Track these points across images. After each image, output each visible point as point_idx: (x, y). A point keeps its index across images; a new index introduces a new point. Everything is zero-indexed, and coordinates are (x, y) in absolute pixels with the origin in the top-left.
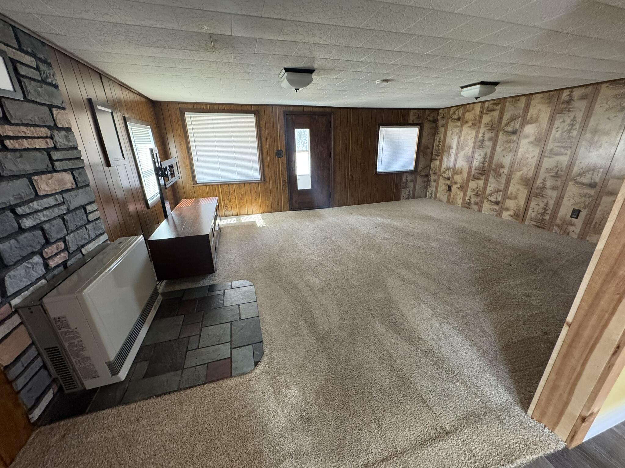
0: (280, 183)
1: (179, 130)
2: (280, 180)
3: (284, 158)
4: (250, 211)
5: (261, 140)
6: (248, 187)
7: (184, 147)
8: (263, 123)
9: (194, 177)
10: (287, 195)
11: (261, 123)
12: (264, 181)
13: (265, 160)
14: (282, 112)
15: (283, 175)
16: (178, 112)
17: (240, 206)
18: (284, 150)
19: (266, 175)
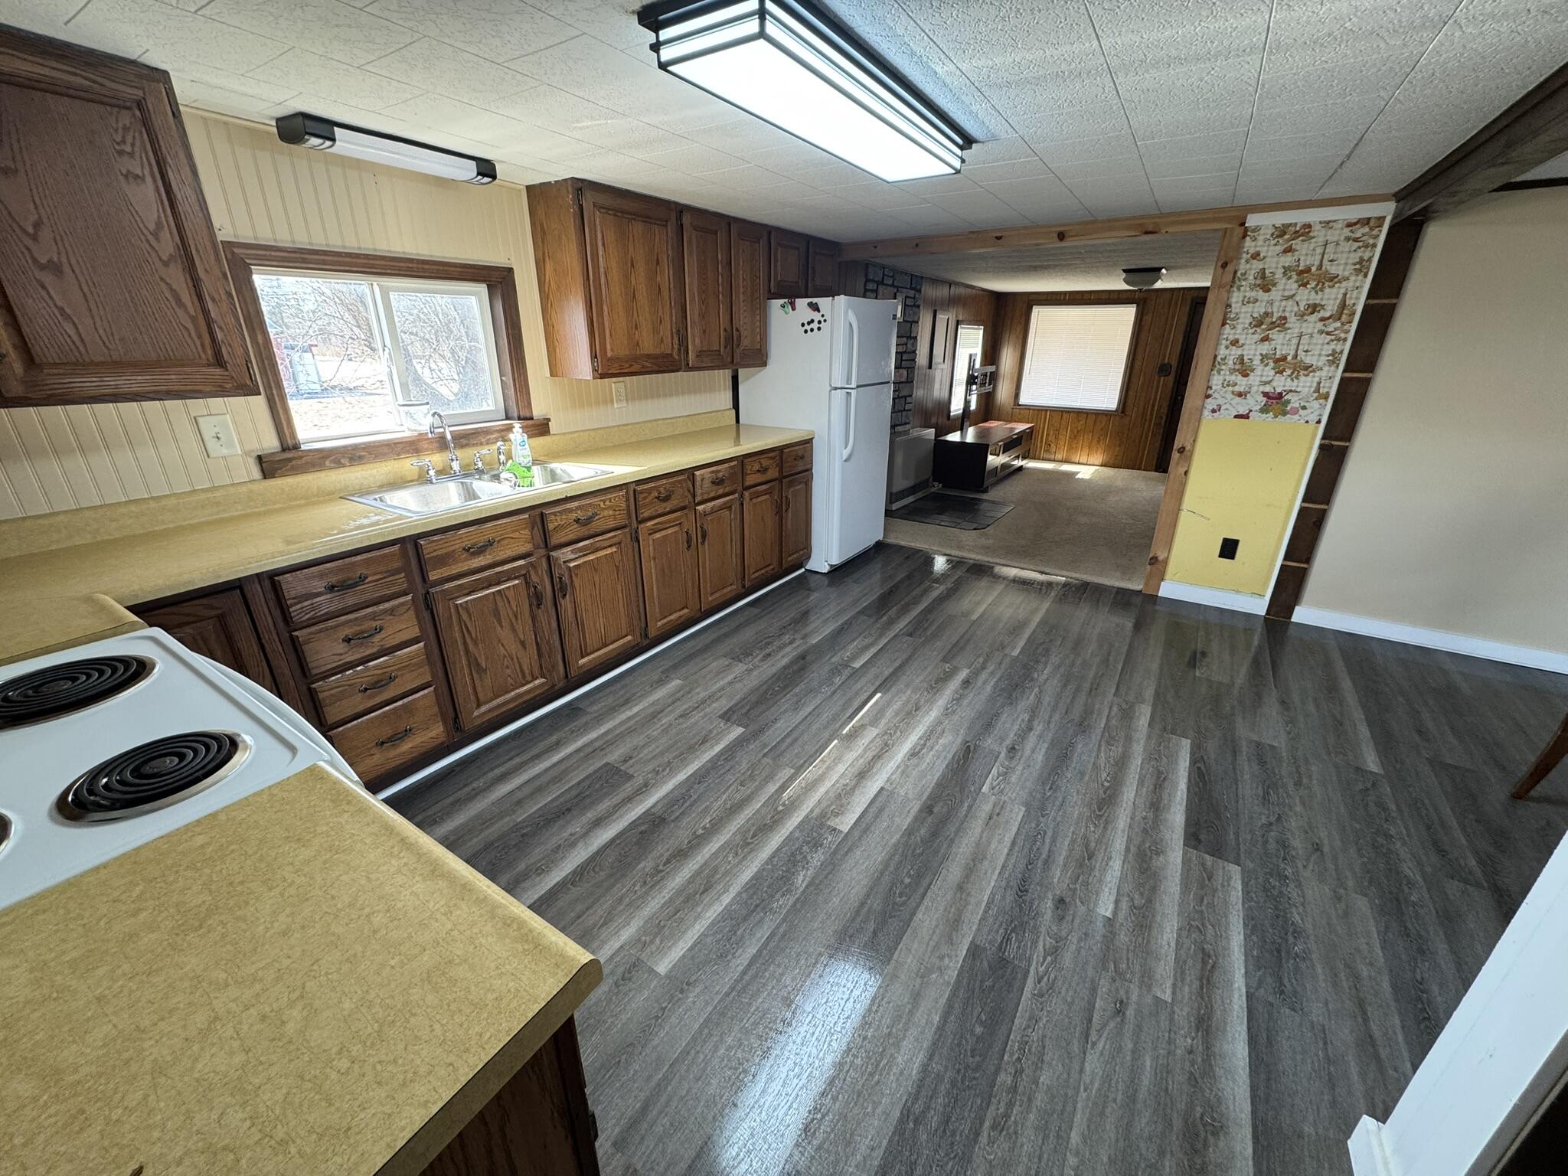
0: (1151, 420)
1: (1019, 329)
2: (1152, 415)
3: (1171, 378)
4: (1084, 459)
5: (1136, 345)
6: (1091, 421)
7: (1018, 354)
8: (1148, 318)
9: (1017, 396)
10: (1157, 444)
11: (1145, 318)
12: (1123, 412)
13: (1133, 379)
14: (1189, 301)
15: (1160, 407)
16: (1025, 306)
17: (1071, 449)
18: (1174, 363)
19: (1130, 402)
